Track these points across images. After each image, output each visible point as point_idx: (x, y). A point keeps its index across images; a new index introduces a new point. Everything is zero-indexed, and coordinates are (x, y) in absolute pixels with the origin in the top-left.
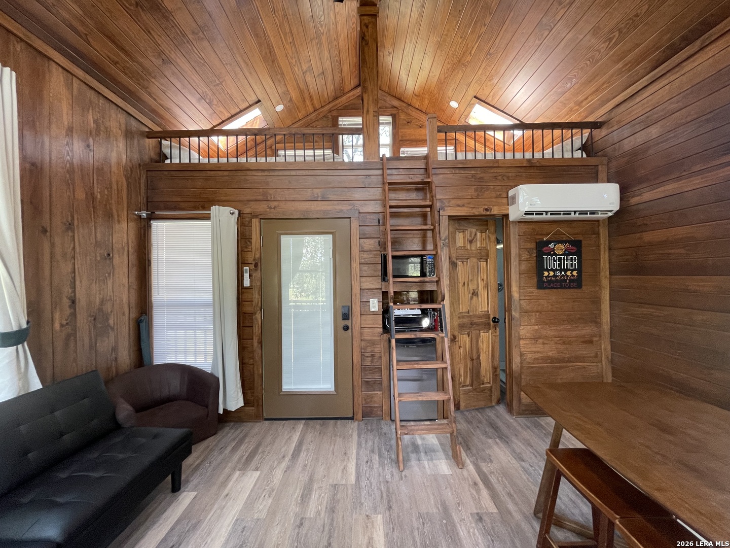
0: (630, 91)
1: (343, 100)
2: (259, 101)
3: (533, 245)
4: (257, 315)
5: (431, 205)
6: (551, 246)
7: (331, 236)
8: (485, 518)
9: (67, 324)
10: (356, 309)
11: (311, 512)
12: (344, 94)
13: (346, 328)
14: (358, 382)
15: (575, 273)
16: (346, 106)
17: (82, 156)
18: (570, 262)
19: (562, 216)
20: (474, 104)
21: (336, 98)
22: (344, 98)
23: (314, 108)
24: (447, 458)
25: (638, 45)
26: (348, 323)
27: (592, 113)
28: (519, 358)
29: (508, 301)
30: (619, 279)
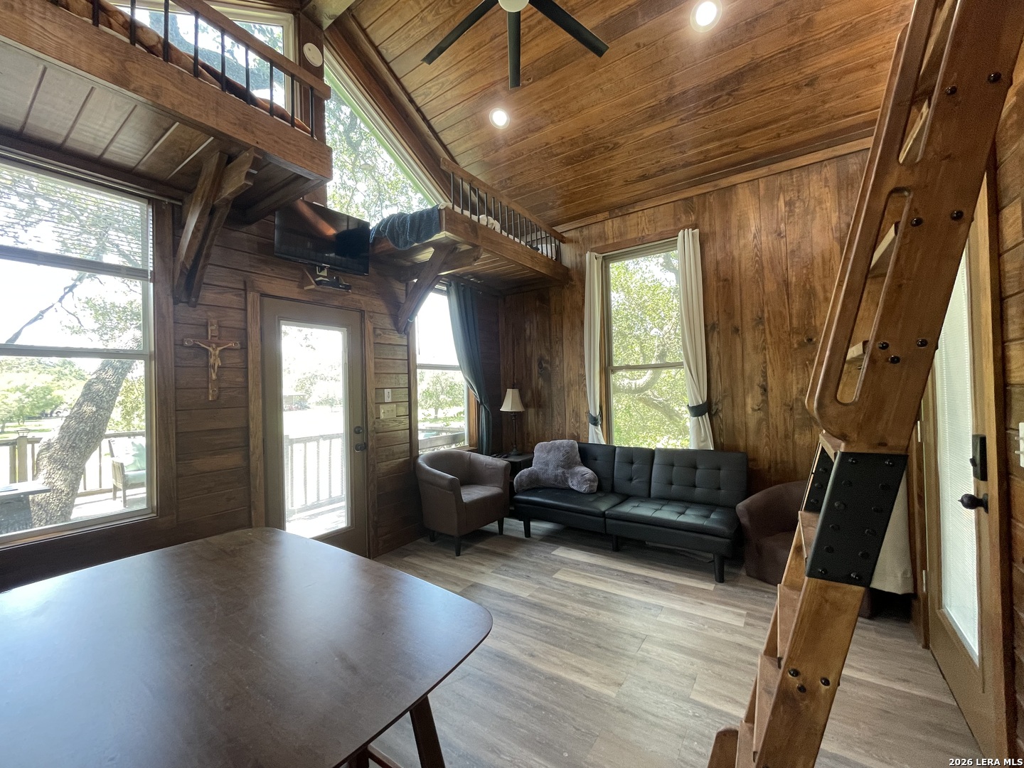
9: (759, 409)
17: (772, 249)
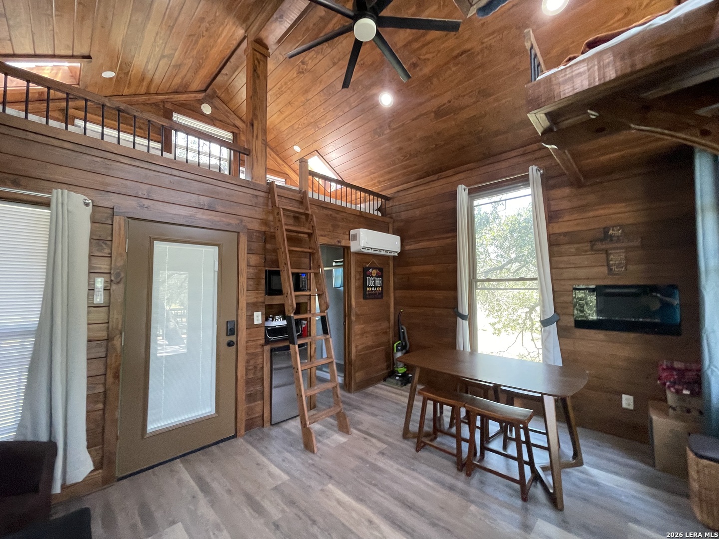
0: (405, 186)
1: (183, 97)
2: (89, 57)
3: (362, 270)
4: (115, 342)
5: (312, 234)
6: (370, 270)
7: (216, 248)
8: (385, 452)
10: (243, 323)
11: (275, 514)
12: (185, 92)
13: (230, 344)
14: (242, 395)
15: (380, 288)
16: (183, 104)
18: (378, 282)
19: (378, 252)
20: (314, 155)
21: (176, 92)
22: (185, 96)
23: (147, 90)
24: (336, 433)
25: (415, 165)
26: (233, 338)
27: (384, 190)
28: (355, 349)
29: (348, 309)
30: (399, 293)
